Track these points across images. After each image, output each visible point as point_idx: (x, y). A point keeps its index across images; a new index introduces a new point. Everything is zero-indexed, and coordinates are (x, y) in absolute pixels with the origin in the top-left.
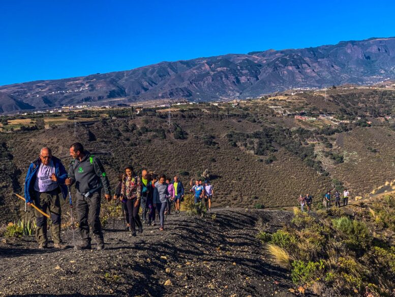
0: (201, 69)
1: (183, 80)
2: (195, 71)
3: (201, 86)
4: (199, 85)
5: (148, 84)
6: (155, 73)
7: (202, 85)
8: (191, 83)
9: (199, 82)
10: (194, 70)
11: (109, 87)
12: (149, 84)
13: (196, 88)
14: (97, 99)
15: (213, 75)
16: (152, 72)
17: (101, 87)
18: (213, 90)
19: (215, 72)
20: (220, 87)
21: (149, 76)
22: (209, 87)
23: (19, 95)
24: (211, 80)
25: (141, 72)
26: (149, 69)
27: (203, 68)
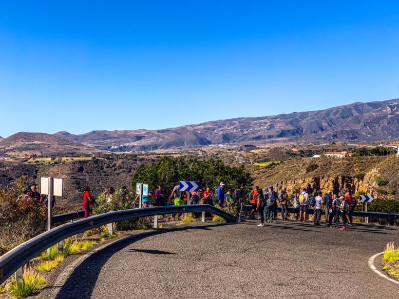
0: (382, 112)
1: (359, 122)
2: (374, 114)
3: (375, 128)
4: (373, 128)
5: (327, 125)
6: (338, 115)
7: (377, 127)
8: (365, 125)
9: (374, 125)
10: (373, 112)
11: (287, 127)
12: (329, 124)
13: (370, 130)
14: (267, 137)
15: (390, 118)
16: (335, 114)
17: (280, 127)
18: (386, 132)
19: (393, 115)
20: (395, 130)
21: (332, 117)
22: (383, 130)
23: (206, 132)
24: (386, 123)
25: (324, 113)
26: (333, 110)
27: (384, 111)
